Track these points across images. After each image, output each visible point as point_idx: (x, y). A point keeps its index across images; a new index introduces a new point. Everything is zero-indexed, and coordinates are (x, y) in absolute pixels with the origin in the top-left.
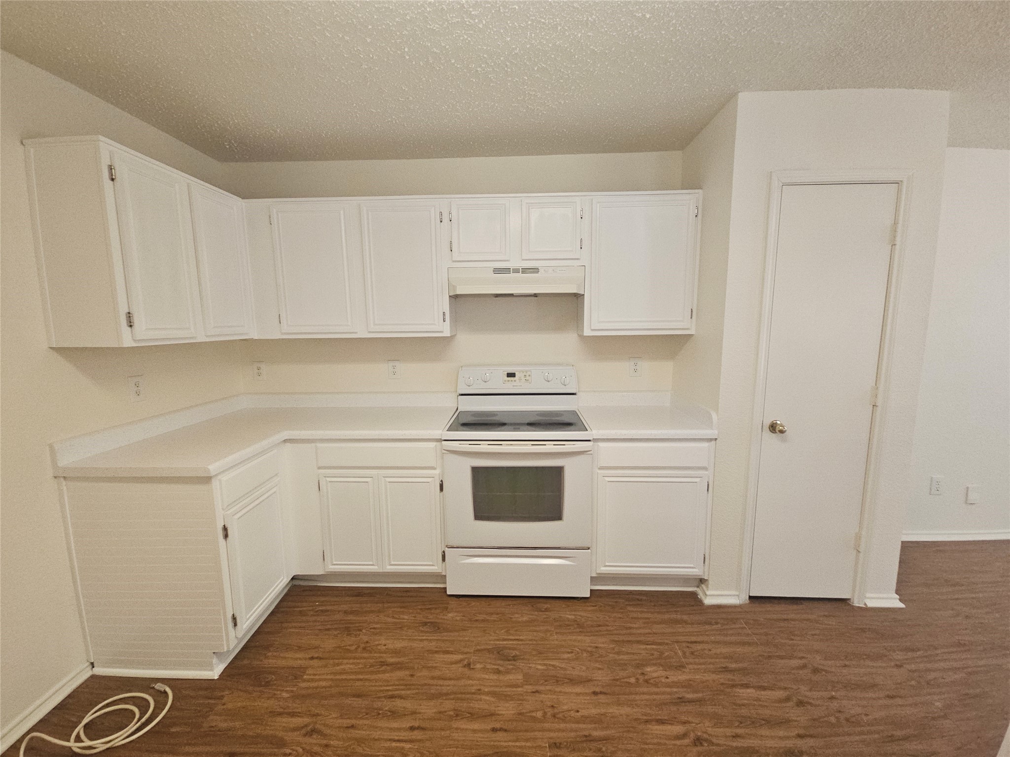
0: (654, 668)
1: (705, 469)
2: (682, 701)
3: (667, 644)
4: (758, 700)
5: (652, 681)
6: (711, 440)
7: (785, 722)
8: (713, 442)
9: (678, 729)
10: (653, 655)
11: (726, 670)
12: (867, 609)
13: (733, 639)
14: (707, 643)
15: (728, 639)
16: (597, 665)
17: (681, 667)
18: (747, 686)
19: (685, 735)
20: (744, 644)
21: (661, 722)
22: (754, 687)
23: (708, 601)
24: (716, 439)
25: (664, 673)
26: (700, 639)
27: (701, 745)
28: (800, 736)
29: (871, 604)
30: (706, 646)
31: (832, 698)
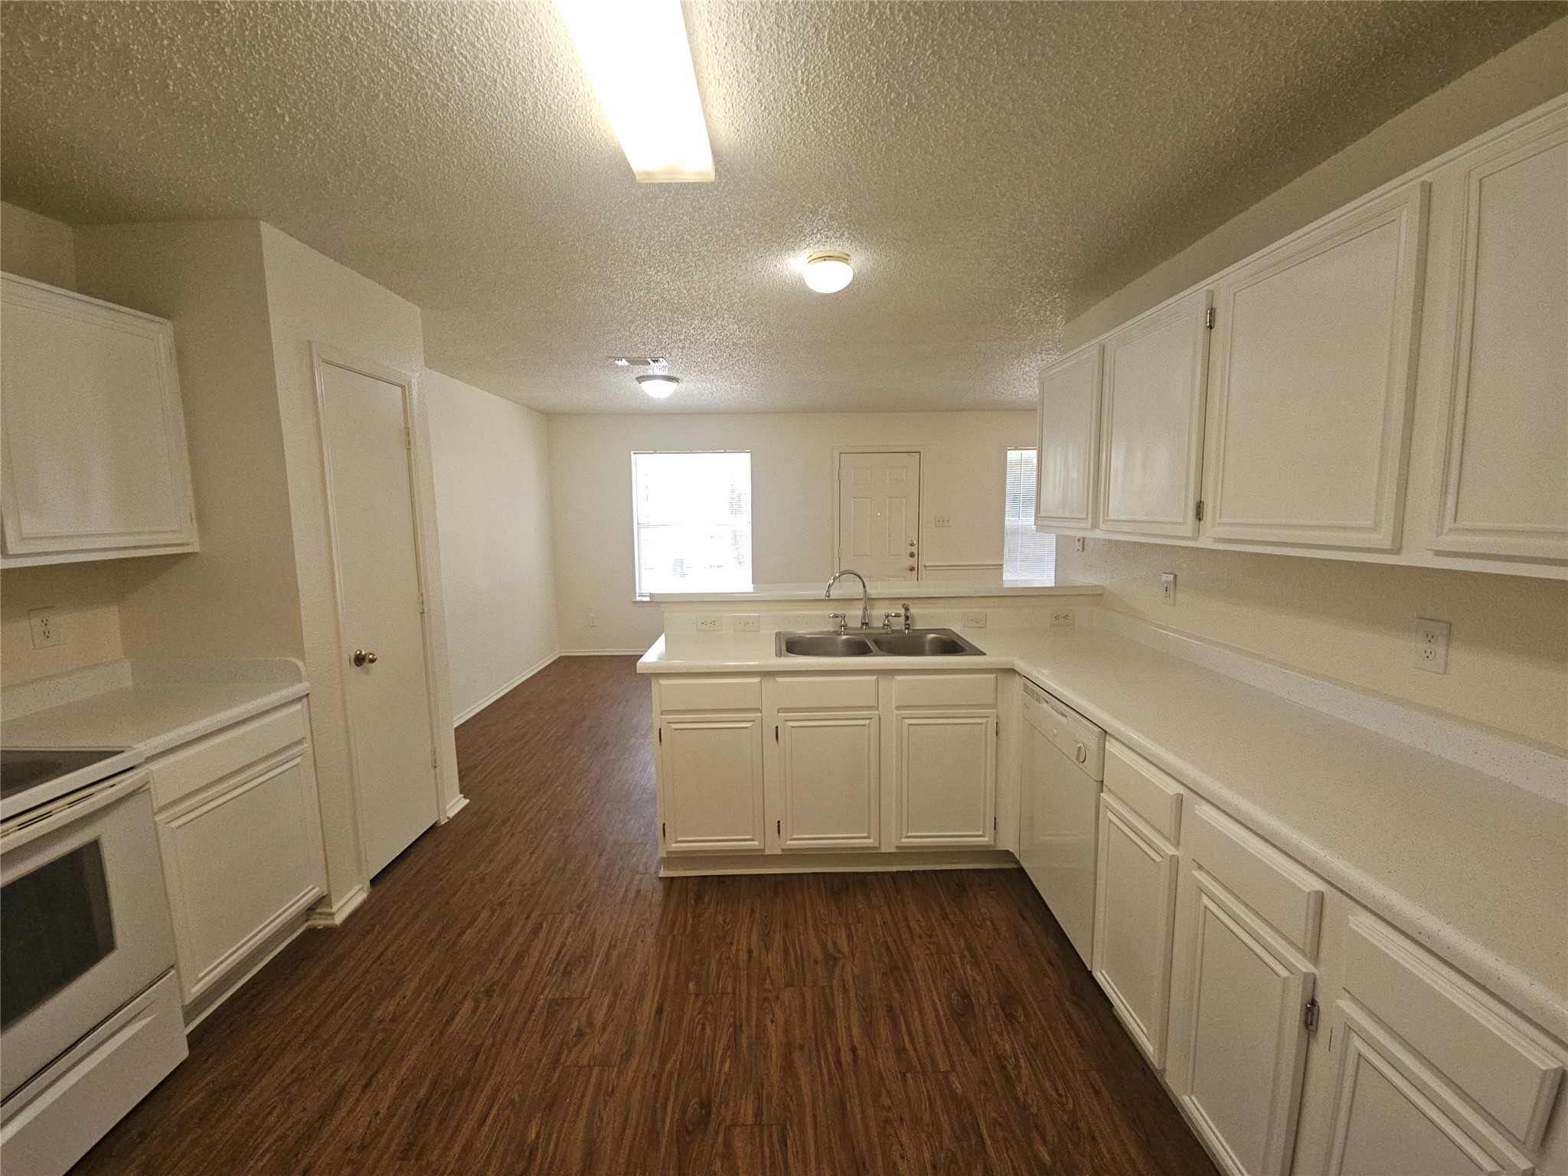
0: (382, 1008)
1: (300, 742)
2: (440, 993)
3: (360, 984)
4: (480, 931)
5: (398, 1014)
6: (300, 699)
7: (510, 923)
8: (305, 700)
9: (468, 1005)
10: (362, 1003)
11: (433, 943)
12: (451, 821)
13: (404, 921)
14: (389, 945)
15: (400, 925)
16: (323, 1076)
17: (401, 981)
18: (463, 932)
19: (477, 1003)
20: (417, 915)
21: (451, 1019)
22: (467, 928)
23: (338, 920)
24: (308, 695)
25: (397, 1000)
26: (380, 949)
27: (494, 991)
28: (527, 918)
29: (451, 814)
30: (393, 948)
31: (511, 883)
